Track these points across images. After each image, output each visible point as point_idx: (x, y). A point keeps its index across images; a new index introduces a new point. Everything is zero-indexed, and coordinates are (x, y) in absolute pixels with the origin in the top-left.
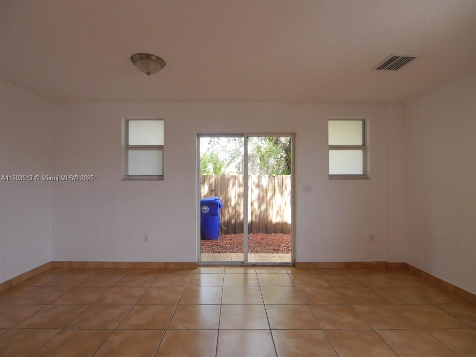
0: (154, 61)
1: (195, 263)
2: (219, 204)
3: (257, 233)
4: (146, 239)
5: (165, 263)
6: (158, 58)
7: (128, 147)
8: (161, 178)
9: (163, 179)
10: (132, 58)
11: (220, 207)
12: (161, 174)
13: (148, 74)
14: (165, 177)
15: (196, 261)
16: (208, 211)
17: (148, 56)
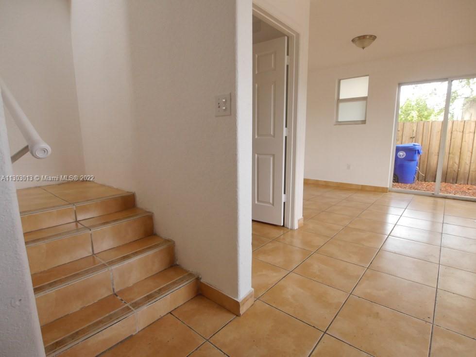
0: (369, 38)
1: (387, 188)
2: (418, 150)
3: (464, 184)
4: (349, 167)
5: (362, 185)
6: (371, 36)
7: (339, 101)
8: (364, 122)
9: (365, 123)
10: (353, 41)
11: (419, 153)
12: (364, 120)
13: (363, 48)
14: (367, 122)
15: (388, 187)
16: (404, 156)
17: (364, 37)
